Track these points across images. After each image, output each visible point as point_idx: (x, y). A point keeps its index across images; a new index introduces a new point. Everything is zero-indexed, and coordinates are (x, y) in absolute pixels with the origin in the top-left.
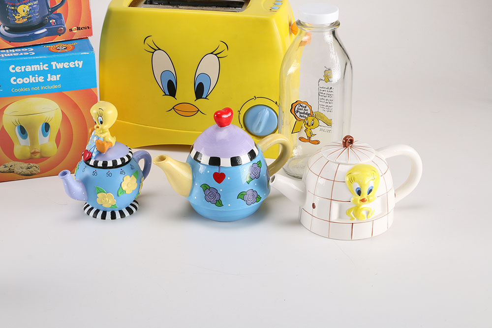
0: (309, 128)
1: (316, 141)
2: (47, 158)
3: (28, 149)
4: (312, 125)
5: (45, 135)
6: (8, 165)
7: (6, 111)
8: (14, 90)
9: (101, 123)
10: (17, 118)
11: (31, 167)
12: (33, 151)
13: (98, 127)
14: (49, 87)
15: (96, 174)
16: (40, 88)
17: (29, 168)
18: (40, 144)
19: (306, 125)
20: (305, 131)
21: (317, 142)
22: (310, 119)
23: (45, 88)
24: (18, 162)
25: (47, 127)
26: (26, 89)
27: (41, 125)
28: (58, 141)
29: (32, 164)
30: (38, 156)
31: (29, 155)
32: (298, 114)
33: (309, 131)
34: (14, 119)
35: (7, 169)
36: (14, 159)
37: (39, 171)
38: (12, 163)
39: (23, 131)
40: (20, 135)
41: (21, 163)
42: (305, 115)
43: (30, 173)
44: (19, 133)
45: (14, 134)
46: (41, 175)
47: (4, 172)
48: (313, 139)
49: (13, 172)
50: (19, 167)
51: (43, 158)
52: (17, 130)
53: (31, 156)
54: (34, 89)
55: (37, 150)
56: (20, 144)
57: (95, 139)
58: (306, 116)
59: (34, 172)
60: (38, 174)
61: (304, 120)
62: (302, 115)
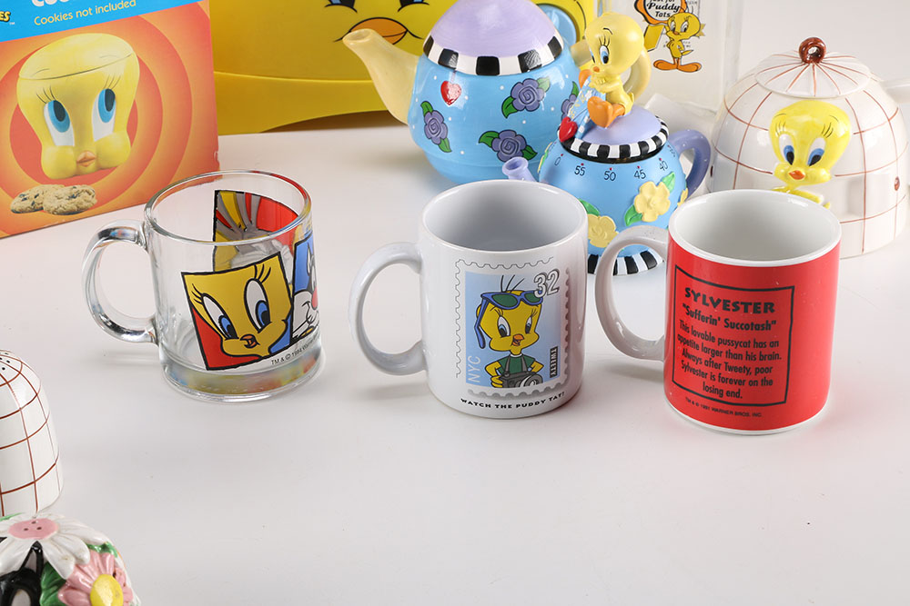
0: (677, 38)
1: (693, 64)
2: (112, 169)
3: (71, 153)
4: (685, 30)
5: (105, 119)
6: (30, 193)
7: (25, 72)
8: (38, 21)
9: (606, 60)
10: (46, 85)
11: (78, 194)
12: (81, 156)
13: (597, 70)
14: (111, 7)
15: (581, 172)
16: (93, 11)
17: (73, 197)
18: (95, 140)
19: (671, 34)
20: (669, 45)
21: (695, 67)
22: (680, 18)
23: (104, 9)
24: (51, 186)
25: (109, 98)
26: (64, 17)
27: (98, 95)
28: (132, 129)
29: (79, 188)
30: (91, 167)
31: (72, 167)
32: (652, 12)
33: (676, 44)
34: (41, 87)
35: (28, 204)
36: (42, 178)
37: (95, 201)
38: (38, 188)
39: (60, 112)
40: (54, 123)
41: (56, 186)
42: (668, 11)
43: (76, 208)
44: (51, 117)
45: (42, 120)
46: (98, 209)
47: (21, 212)
48: (685, 61)
49: (42, 209)
50: (54, 196)
51: (103, 171)
52: (48, 113)
53: (77, 166)
54: (82, 14)
55: (90, 155)
56: (55, 145)
57: (589, 95)
58: (671, 12)
59: (85, 204)
60: (92, 208)
61: (666, 23)
62: (662, 11)
